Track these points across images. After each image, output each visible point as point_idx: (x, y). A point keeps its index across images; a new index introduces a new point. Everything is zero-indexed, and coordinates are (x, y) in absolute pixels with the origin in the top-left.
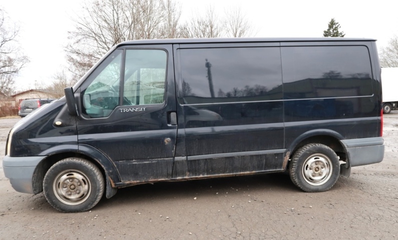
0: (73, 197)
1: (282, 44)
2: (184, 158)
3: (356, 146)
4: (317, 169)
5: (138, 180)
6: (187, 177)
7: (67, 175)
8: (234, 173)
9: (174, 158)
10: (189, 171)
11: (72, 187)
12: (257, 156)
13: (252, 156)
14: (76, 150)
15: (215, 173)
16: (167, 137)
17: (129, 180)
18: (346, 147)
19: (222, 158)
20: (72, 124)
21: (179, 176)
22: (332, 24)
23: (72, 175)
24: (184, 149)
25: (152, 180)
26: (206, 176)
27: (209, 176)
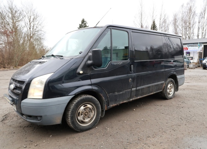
0: (86, 120)
2: (135, 89)
4: (170, 89)
5: (116, 104)
6: (134, 99)
7: (84, 107)
9: (131, 89)
10: (135, 95)
11: (86, 114)
14: (91, 89)
16: (130, 78)
17: (113, 104)
19: (147, 87)
20: (88, 72)
21: (131, 99)
22: (83, 21)
23: (87, 106)
24: (136, 84)
25: (121, 103)
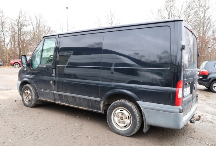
1: (106, 30)
2: (57, 92)
3: (150, 109)
4: (122, 118)
6: (59, 103)
8: (78, 107)
9: (54, 91)
10: (60, 100)
12: (87, 99)
13: (84, 99)
15: (69, 104)
16: (52, 81)
17: (42, 98)
18: (141, 107)
19: (71, 96)
21: (57, 101)
24: (57, 88)
26: (66, 104)
27: (67, 105)
